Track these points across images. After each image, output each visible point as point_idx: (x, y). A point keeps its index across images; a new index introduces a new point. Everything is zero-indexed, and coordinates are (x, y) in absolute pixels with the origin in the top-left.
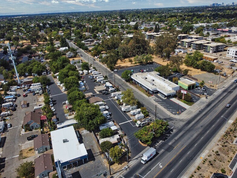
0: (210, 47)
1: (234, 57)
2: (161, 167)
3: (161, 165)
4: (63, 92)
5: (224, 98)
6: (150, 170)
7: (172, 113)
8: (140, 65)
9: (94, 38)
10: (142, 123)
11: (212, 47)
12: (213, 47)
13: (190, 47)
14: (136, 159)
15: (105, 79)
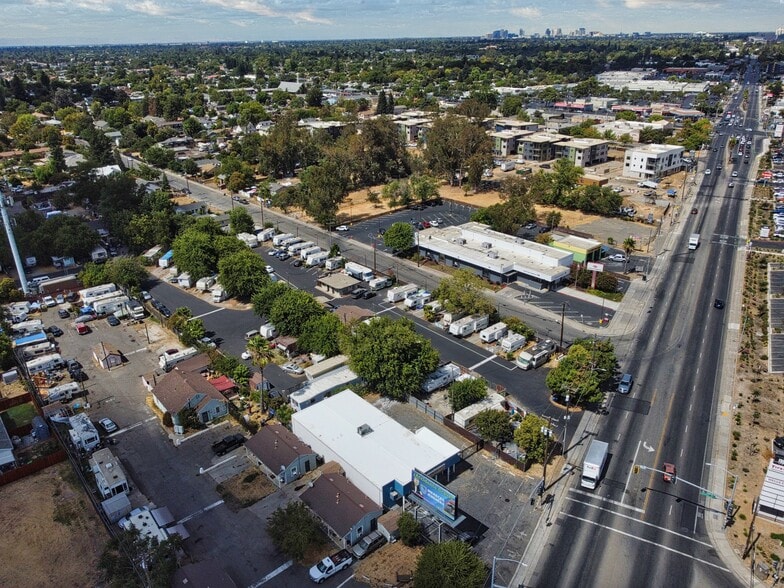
0: (576, 149)
1: (643, 175)
2: (651, 449)
3: (648, 445)
4: (218, 305)
5: (684, 274)
6: (632, 462)
7: (585, 324)
8: (406, 208)
9: (190, 134)
10: (536, 357)
11: (580, 151)
12: (584, 150)
13: (514, 152)
14: (578, 444)
15: (333, 255)
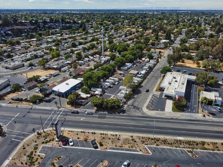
3: (83, 119)
6: (76, 117)
8: (204, 70)
15: (148, 68)
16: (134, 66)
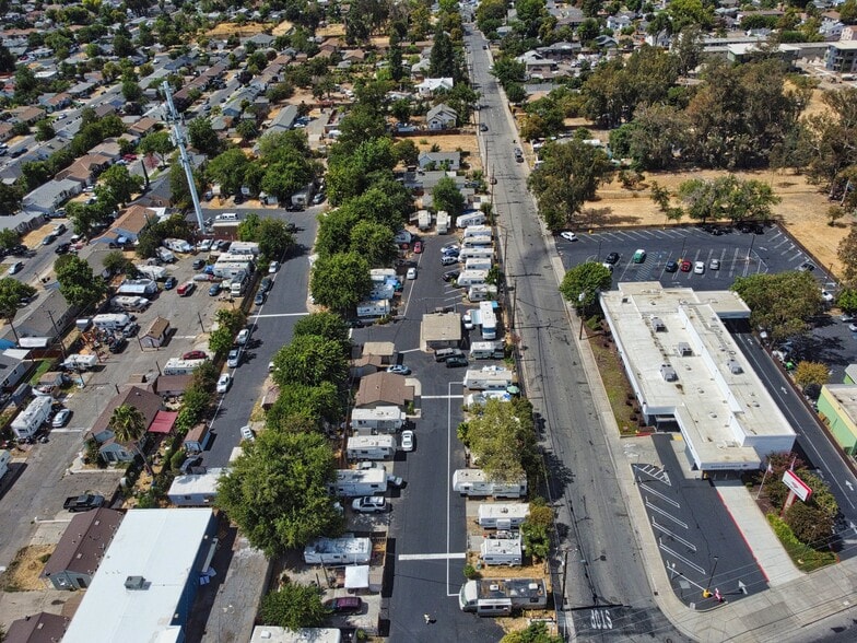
4: (310, 307)
8: (698, 225)
9: (582, 40)
10: (480, 602)
15: (488, 281)
16: (409, 276)
